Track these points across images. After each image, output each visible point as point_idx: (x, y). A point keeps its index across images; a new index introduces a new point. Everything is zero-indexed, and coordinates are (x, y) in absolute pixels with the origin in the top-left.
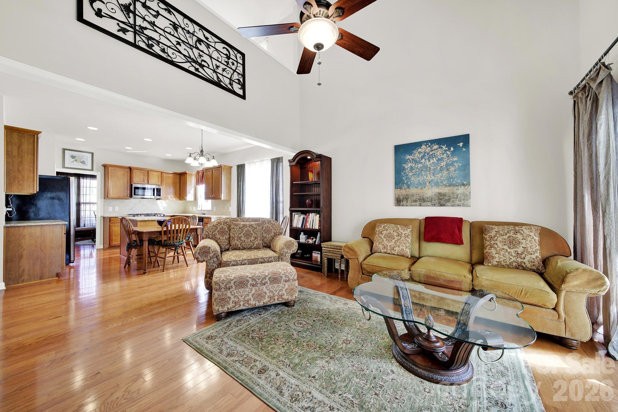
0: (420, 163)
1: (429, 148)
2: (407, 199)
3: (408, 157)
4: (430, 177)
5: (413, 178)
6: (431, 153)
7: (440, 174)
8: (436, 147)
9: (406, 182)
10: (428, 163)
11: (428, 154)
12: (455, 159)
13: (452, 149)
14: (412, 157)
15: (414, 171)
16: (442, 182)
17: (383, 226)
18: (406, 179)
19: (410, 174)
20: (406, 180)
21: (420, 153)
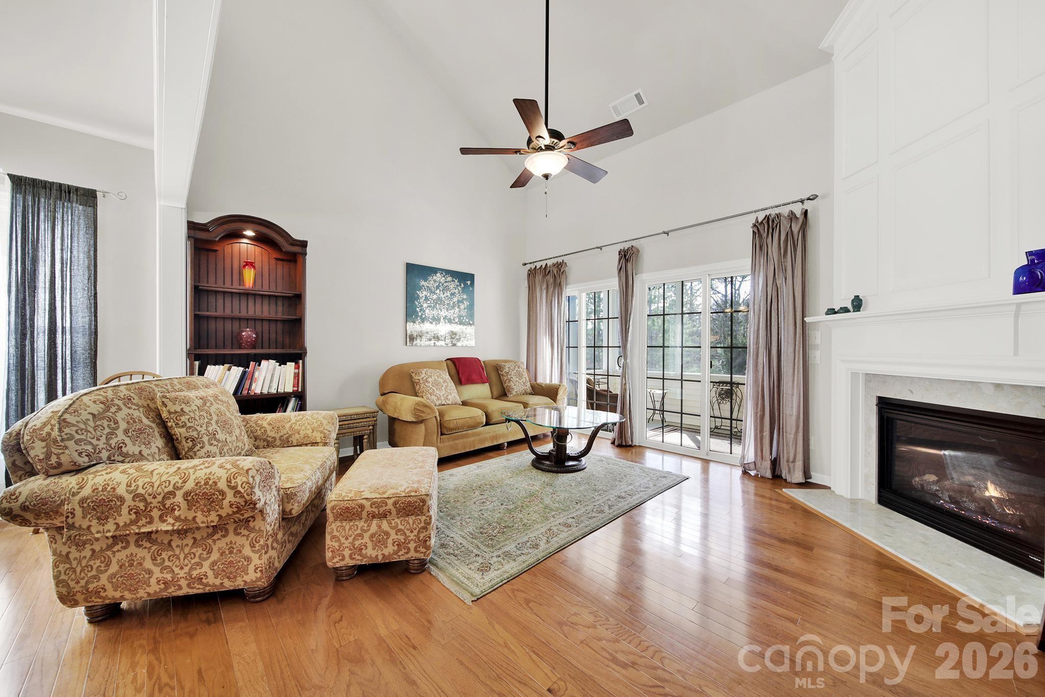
0: (435, 293)
1: (443, 278)
2: (421, 337)
3: (423, 283)
4: (444, 313)
5: (427, 311)
6: (445, 284)
7: (453, 311)
8: (449, 279)
9: (420, 314)
10: (442, 295)
11: (442, 285)
12: (465, 297)
13: (462, 286)
14: (427, 285)
15: (429, 302)
16: (454, 320)
17: (424, 372)
18: (421, 310)
19: (425, 305)
20: (420, 312)
21: (435, 281)
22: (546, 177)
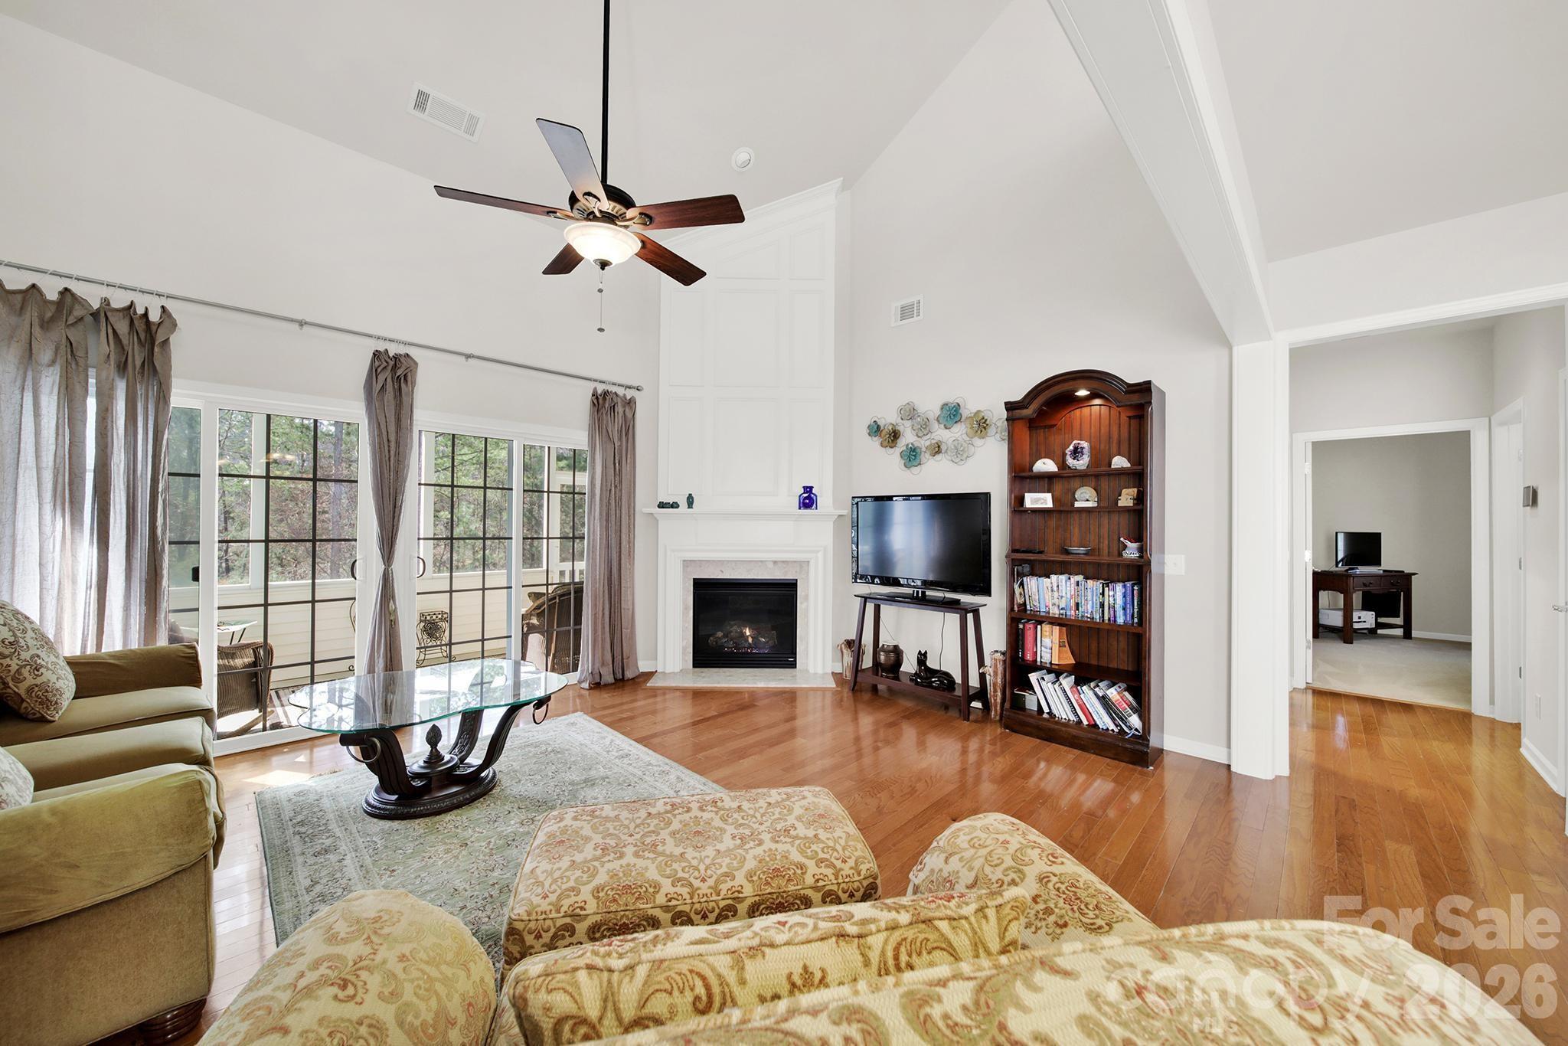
22: (604, 264)
